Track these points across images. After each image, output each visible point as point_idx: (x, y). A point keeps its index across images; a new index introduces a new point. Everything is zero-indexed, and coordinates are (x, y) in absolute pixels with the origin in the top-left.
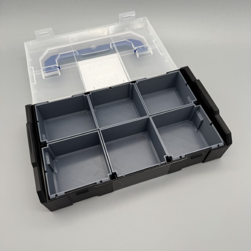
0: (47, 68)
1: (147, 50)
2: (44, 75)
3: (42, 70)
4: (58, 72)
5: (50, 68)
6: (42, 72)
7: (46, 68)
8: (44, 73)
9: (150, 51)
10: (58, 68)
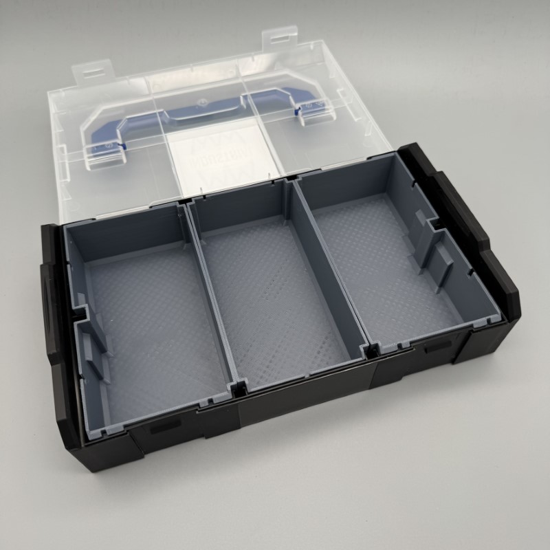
0: (97, 147)
1: (324, 110)
2: (88, 161)
3: (84, 151)
4: (122, 155)
5: (102, 148)
6: (86, 156)
7: (93, 148)
8: (89, 158)
9: (331, 111)
10: (121, 148)
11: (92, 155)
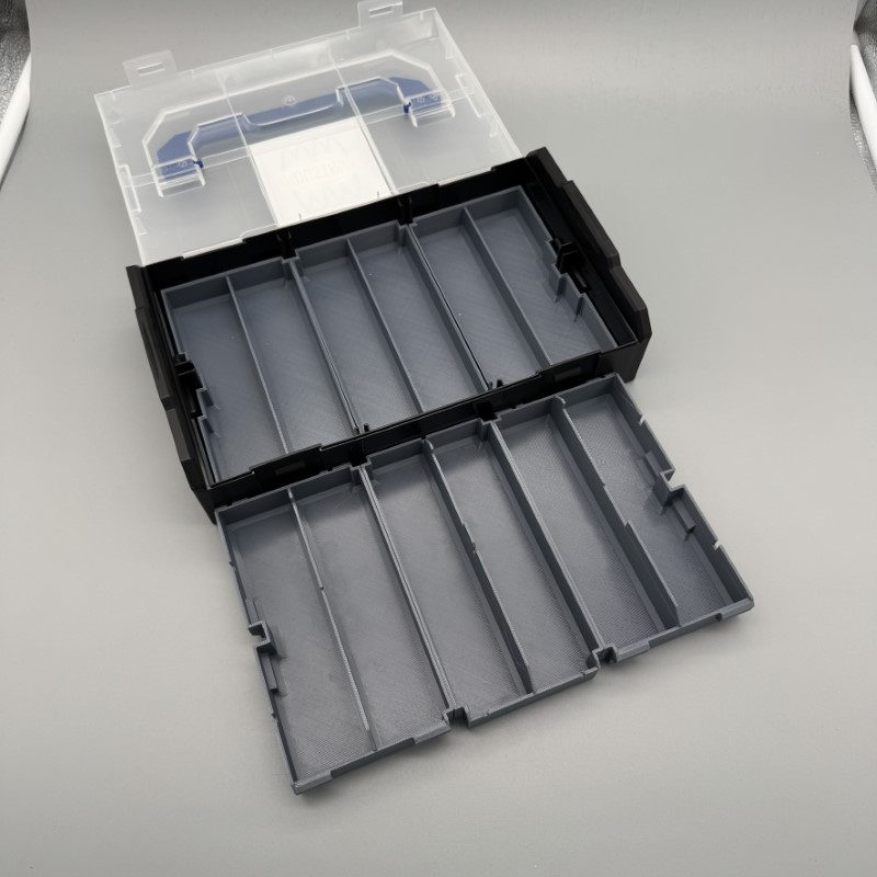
0: (168, 166)
1: (440, 104)
2: (160, 186)
3: (153, 173)
4: (199, 176)
5: (174, 168)
6: (156, 179)
7: (163, 168)
8: (161, 181)
9: (448, 106)
10: (197, 166)
11: (163, 177)
